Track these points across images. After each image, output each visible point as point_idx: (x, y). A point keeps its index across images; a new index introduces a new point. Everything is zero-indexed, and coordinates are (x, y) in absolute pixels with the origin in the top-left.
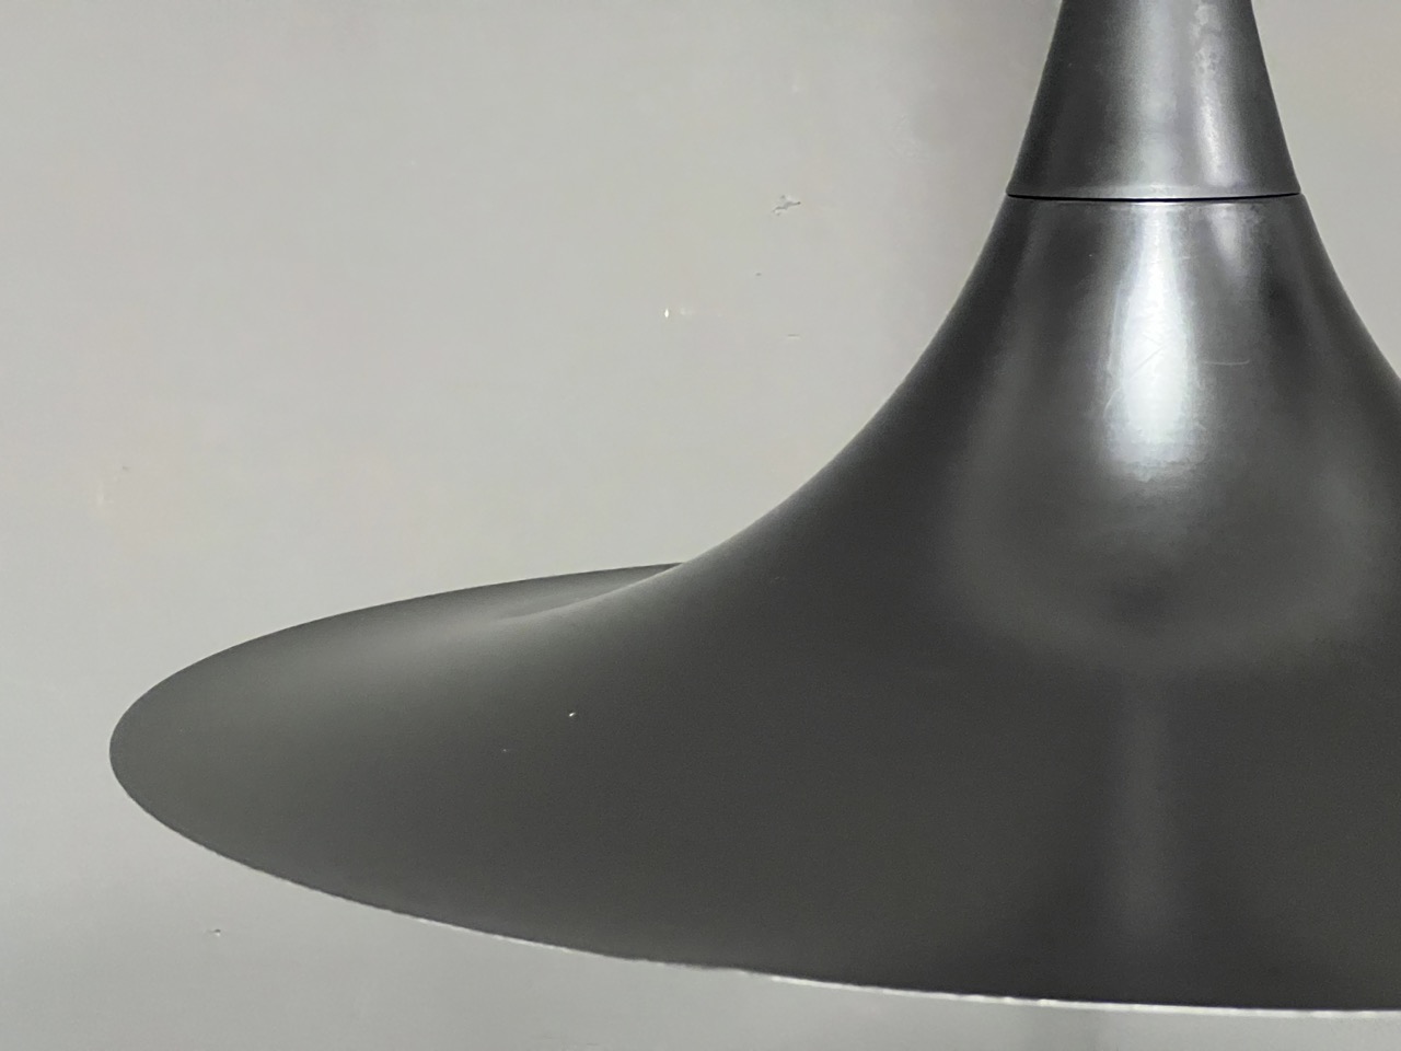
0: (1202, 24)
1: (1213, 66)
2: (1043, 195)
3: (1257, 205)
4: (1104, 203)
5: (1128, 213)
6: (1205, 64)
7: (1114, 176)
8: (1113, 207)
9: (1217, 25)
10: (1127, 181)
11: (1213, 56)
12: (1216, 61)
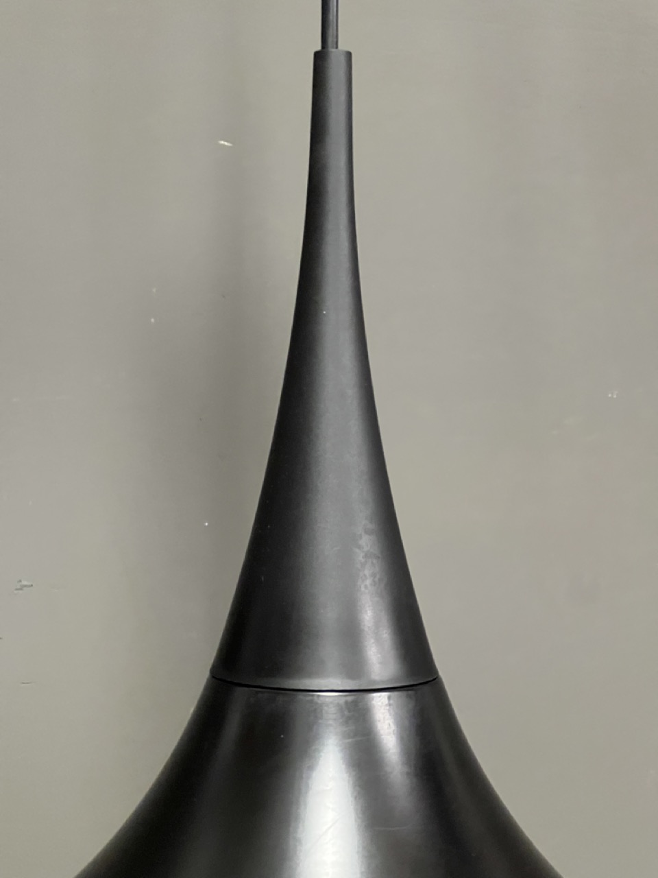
0: (366, 549)
1: (374, 583)
2: (243, 683)
3: (410, 692)
4: (292, 692)
5: (311, 702)
6: (368, 582)
7: (299, 671)
8: (301, 696)
9: (376, 550)
10: (310, 675)
11: (374, 575)
12: (377, 579)
